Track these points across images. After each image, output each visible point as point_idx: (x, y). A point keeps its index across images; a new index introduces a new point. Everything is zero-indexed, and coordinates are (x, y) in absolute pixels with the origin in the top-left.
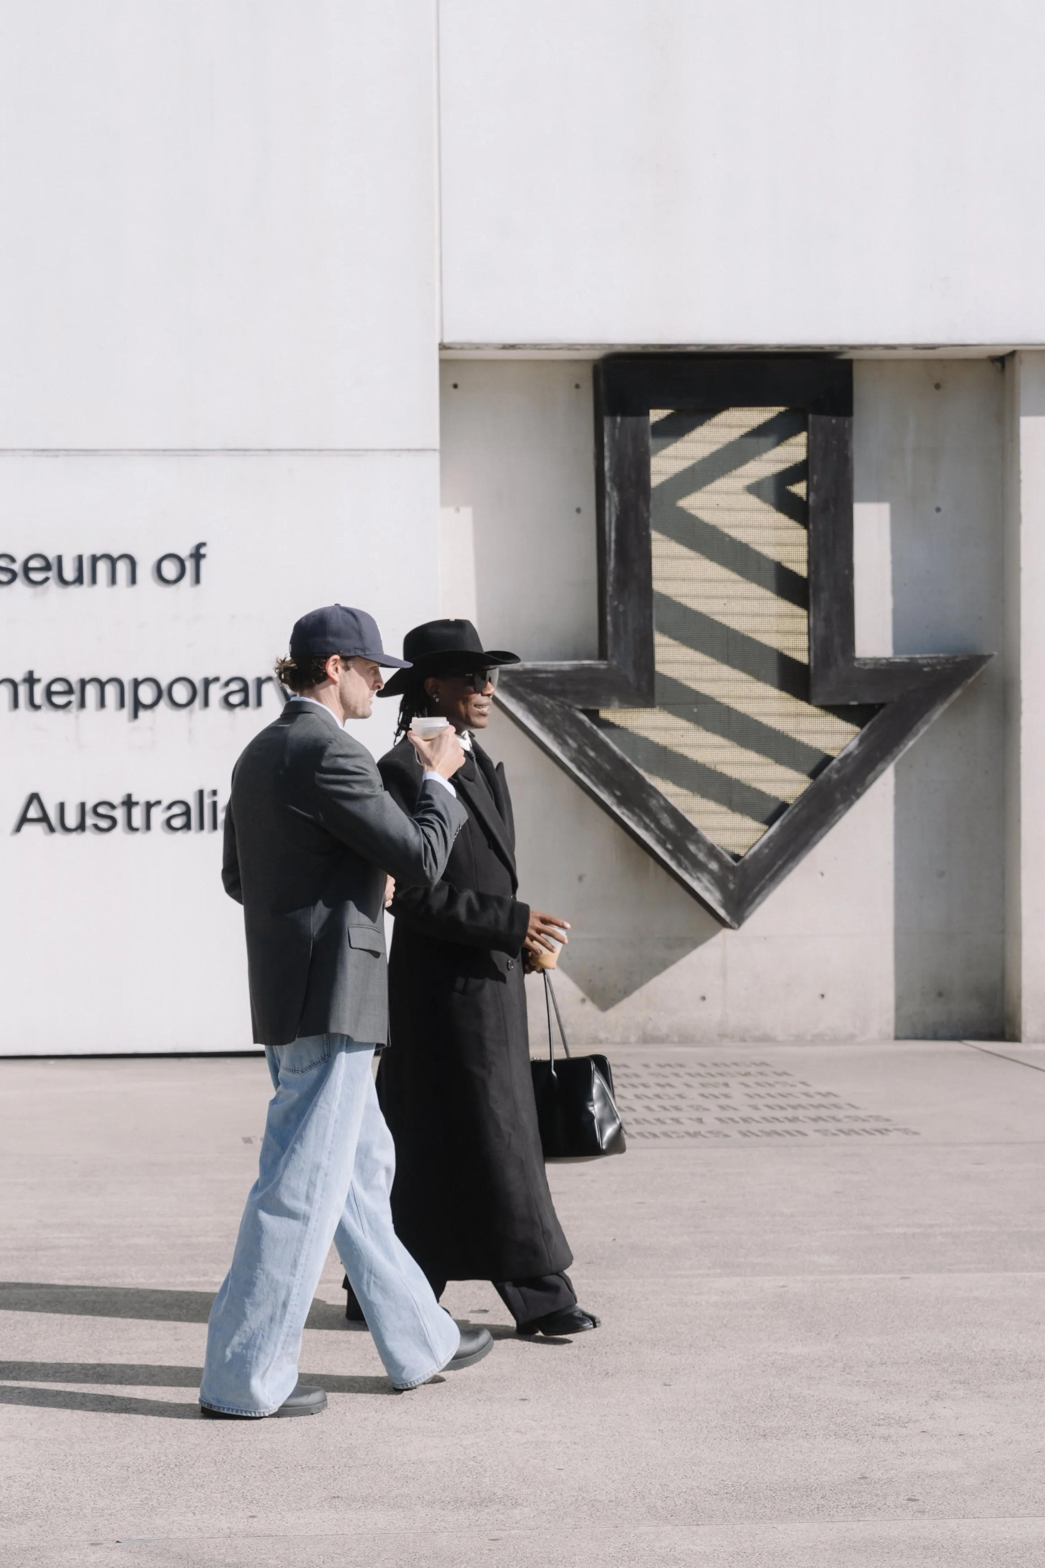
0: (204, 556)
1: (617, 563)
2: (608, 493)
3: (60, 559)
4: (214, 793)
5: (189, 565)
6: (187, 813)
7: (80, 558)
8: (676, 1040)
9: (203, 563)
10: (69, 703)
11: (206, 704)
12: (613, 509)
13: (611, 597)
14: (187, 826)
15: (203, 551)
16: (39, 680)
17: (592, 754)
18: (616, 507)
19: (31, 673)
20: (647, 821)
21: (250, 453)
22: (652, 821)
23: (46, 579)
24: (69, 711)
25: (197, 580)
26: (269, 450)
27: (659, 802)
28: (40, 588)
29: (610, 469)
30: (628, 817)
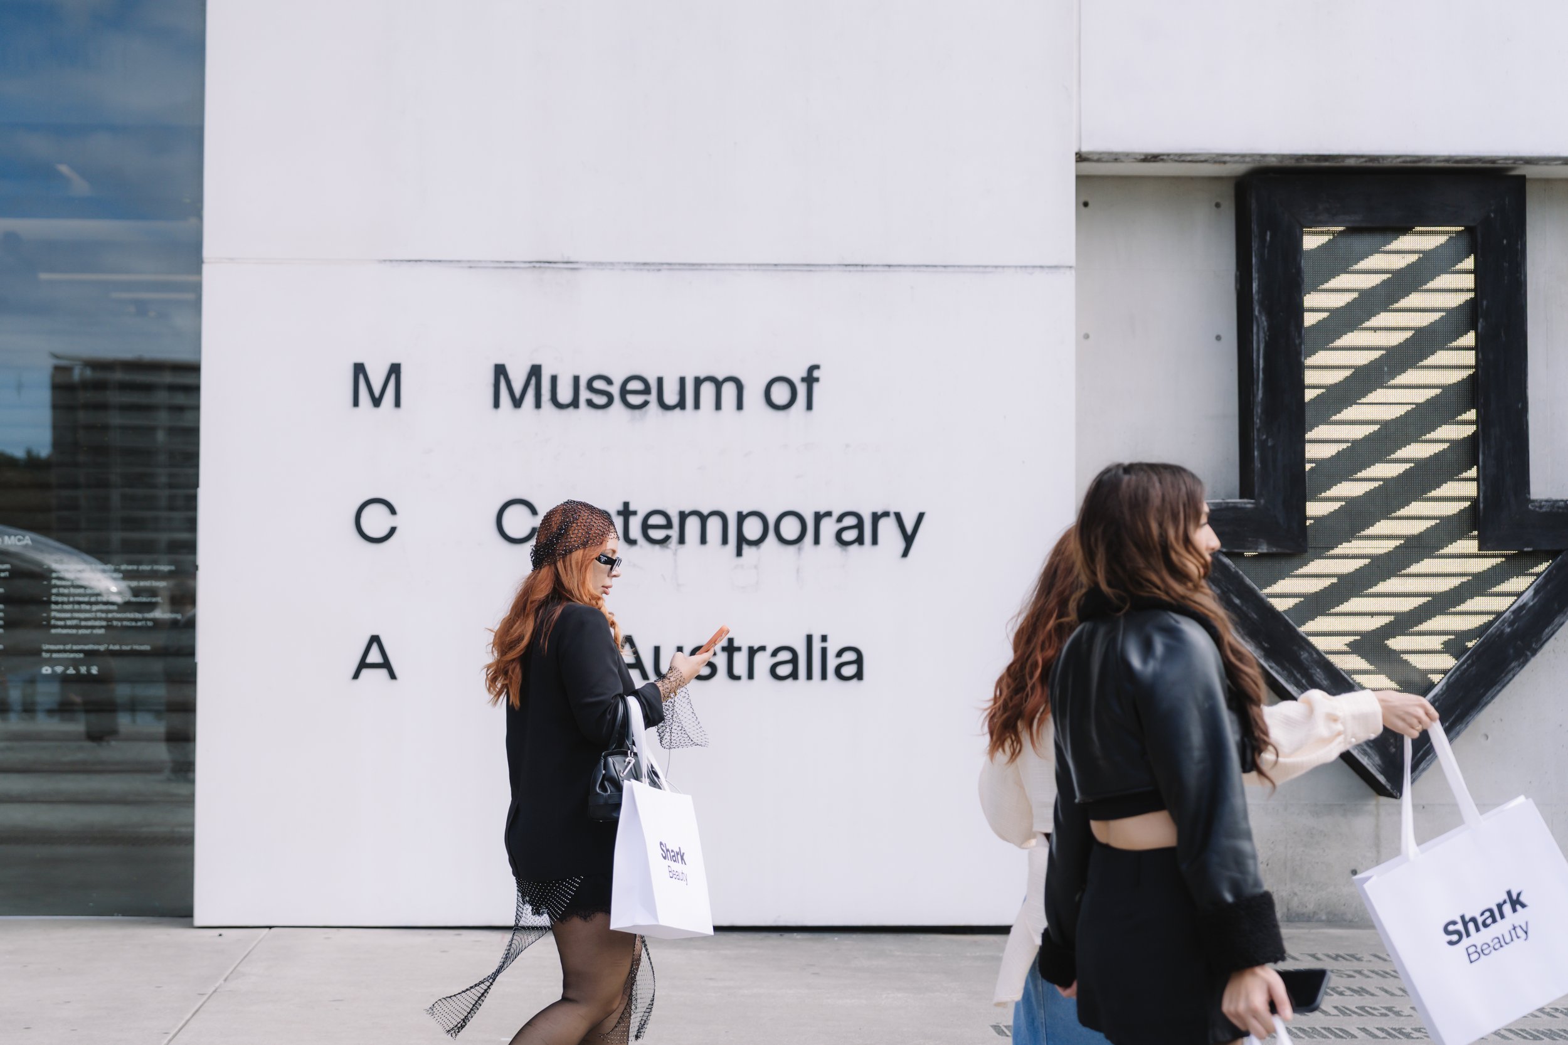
0: (817, 380)
1: (1264, 393)
2: (1257, 318)
3: (660, 381)
4: (824, 638)
5: (802, 389)
6: (794, 661)
7: (682, 381)
8: (1324, 917)
9: (816, 386)
10: (668, 538)
11: (817, 541)
12: (1261, 335)
13: (1258, 430)
14: (794, 675)
15: (816, 374)
16: (635, 513)
17: (1237, 601)
18: (1264, 333)
19: (626, 505)
20: (1299, 676)
21: (869, 268)
22: (1303, 676)
23: (646, 403)
24: (667, 547)
25: (809, 406)
26: (889, 266)
27: (1311, 655)
28: (637, 412)
29: (1258, 292)
30: (1277, 672)
